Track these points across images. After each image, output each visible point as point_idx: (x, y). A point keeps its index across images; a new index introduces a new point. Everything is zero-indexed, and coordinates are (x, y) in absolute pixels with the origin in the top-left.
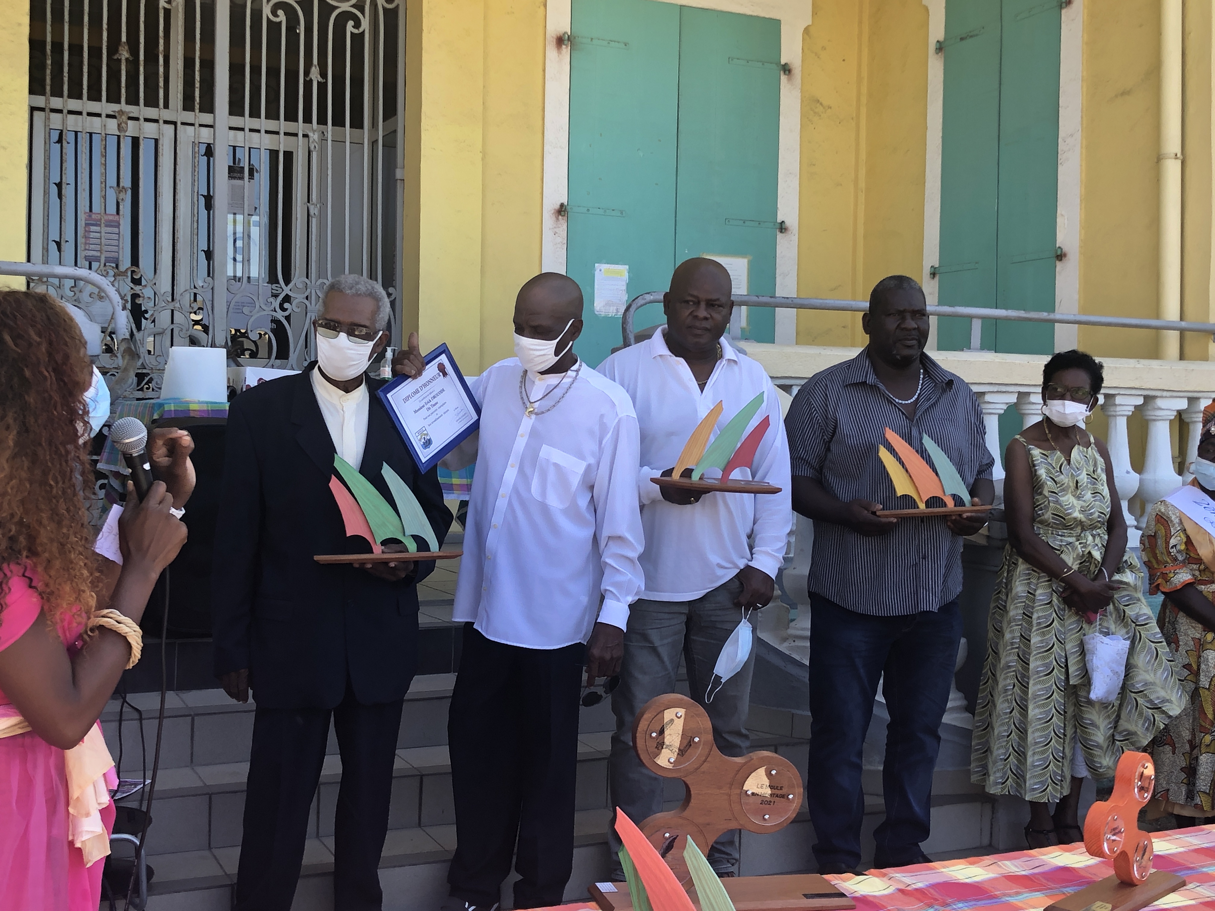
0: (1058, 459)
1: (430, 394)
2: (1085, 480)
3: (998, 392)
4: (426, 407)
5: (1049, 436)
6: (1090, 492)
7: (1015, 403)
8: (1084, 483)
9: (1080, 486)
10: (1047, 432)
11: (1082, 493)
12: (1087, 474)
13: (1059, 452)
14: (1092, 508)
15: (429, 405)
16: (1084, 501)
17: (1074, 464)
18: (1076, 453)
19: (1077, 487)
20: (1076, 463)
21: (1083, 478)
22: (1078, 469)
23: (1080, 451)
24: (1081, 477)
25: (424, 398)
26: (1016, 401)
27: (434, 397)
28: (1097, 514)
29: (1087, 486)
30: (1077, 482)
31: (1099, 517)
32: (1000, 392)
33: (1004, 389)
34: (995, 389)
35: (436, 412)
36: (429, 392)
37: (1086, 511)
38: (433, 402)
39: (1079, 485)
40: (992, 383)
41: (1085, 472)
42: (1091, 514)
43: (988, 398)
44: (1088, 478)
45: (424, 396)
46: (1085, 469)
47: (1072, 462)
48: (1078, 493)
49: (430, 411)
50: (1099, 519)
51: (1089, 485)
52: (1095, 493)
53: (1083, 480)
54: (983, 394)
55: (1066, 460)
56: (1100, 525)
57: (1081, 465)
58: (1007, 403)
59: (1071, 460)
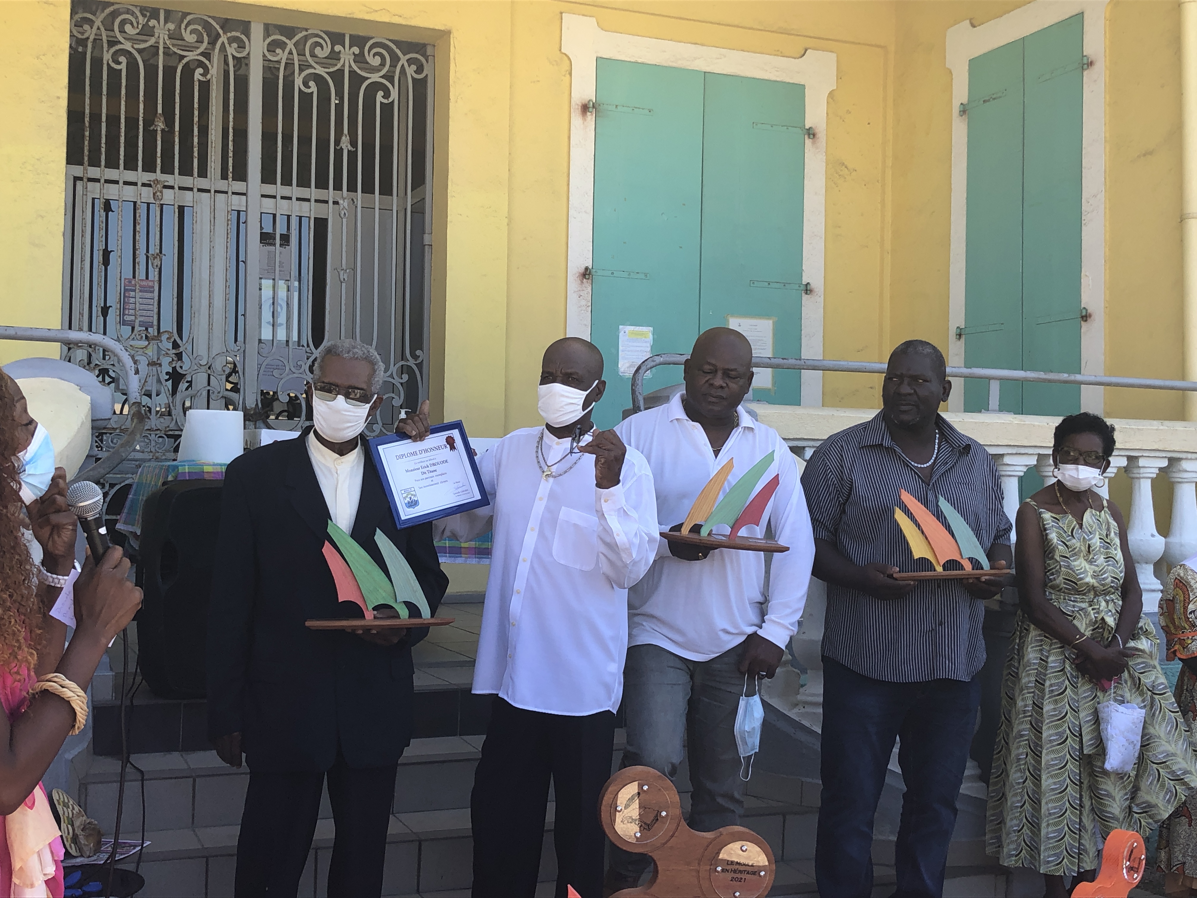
0: (1071, 522)
2: (1098, 544)
3: (1016, 454)
5: (1061, 500)
6: (1102, 556)
7: (1035, 466)
8: (1096, 548)
9: (1093, 550)
10: (1059, 495)
11: (1095, 557)
12: (1100, 539)
13: (1070, 516)
14: (1105, 573)
16: (1097, 566)
17: (1087, 528)
18: (1088, 517)
19: (1089, 552)
20: (1089, 527)
21: (1096, 542)
22: (1090, 532)
23: (1093, 515)
24: (1093, 541)
26: (1035, 463)
28: (1110, 578)
29: (1099, 550)
30: (1089, 546)
31: (1112, 582)
32: (1019, 454)
33: (1023, 451)
34: (1014, 451)
37: (1098, 576)
39: (1091, 549)
40: (1010, 446)
41: (1097, 536)
42: (1104, 579)
43: (1007, 460)
44: (1101, 543)
46: (1097, 533)
47: (1084, 526)
48: (1091, 557)
50: (1112, 585)
51: (1102, 549)
52: (1108, 558)
53: (1095, 544)
54: (1002, 455)
55: (1078, 523)
56: (1113, 591)
57: (1093, 529)
58: (1027, 466)
59: (1084, 524)
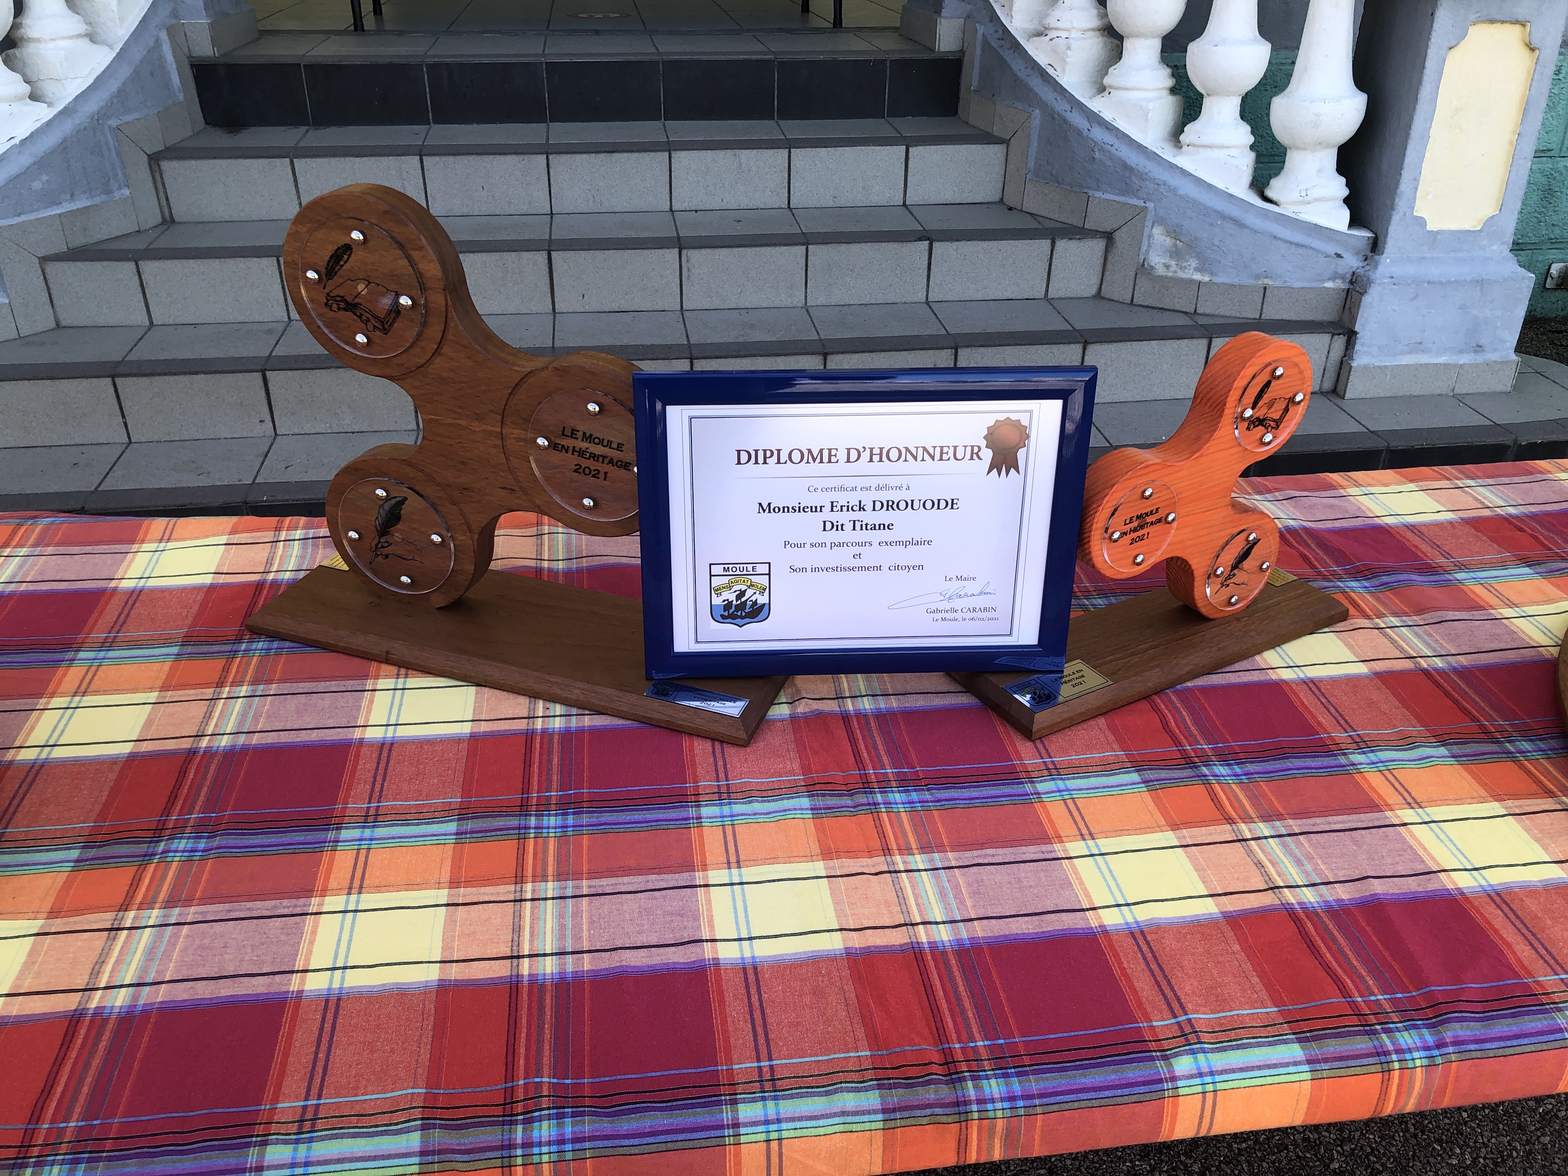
1: (879, 488)
4: (827, 515)
15: (844, 518)
25: (842, 489)
27: (890, 505)
35: (857, 550)
36: (882, 481)
38: (869, 517)
45: (849, 483)
49: (834, 536)
